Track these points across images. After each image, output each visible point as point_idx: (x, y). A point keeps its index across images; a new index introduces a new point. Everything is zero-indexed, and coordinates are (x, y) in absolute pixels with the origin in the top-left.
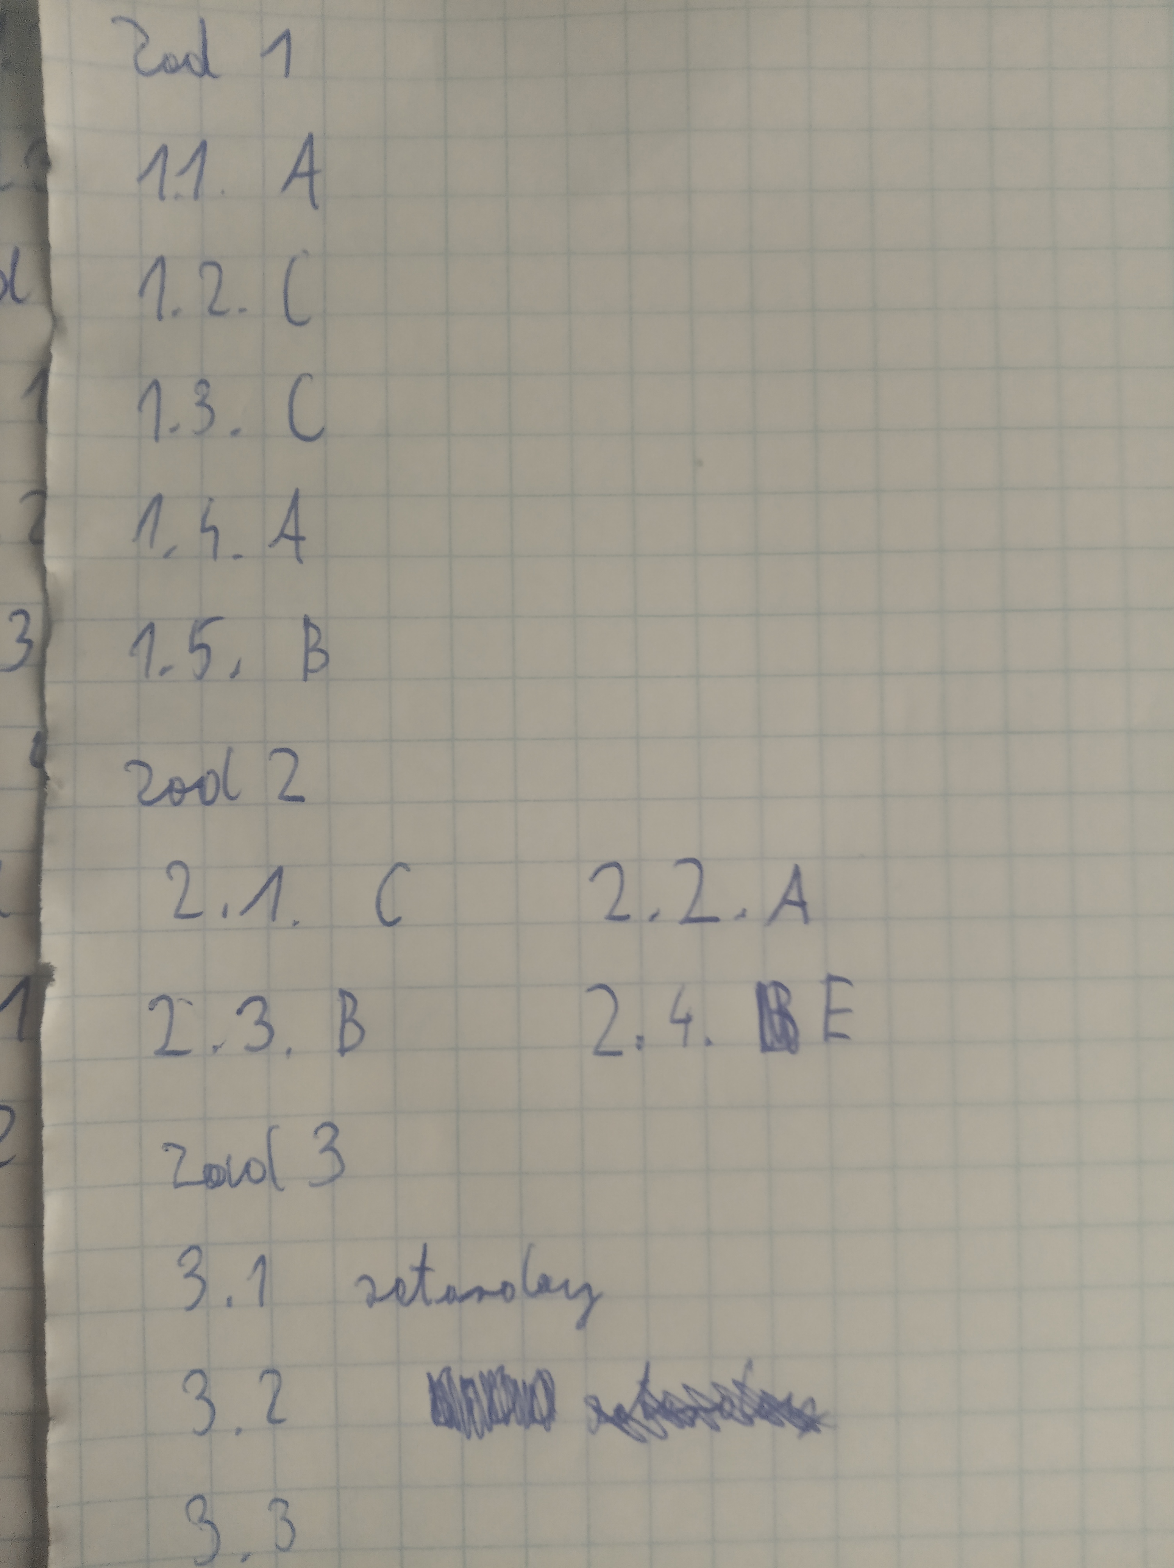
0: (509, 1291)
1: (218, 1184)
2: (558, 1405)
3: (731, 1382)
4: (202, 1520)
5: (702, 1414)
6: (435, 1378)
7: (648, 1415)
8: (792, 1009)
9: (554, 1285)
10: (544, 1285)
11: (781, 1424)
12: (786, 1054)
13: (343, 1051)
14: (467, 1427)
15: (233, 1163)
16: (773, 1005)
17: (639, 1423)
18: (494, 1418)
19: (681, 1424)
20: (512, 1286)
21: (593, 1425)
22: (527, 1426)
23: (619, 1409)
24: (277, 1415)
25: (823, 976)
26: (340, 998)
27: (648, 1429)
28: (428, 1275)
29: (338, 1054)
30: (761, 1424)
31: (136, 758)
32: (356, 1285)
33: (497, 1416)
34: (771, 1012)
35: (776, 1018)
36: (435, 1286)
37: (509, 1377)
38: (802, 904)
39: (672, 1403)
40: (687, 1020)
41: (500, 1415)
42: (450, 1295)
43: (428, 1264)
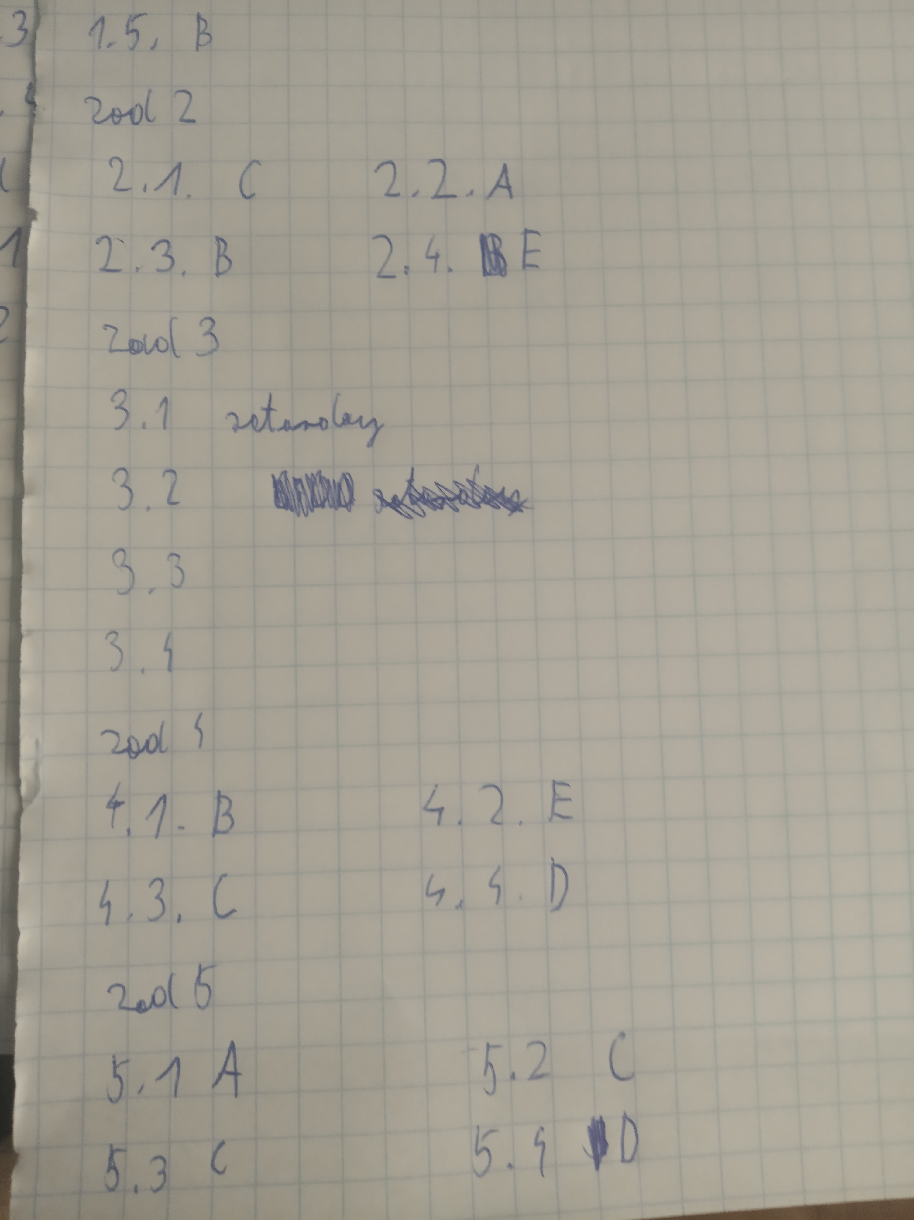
0: (324, 424)
1: (138, 352)
2: (356, 496)
3: (465, 480)
4: (123, 565)
5: (447, 501)
6: (277, 477)
7: (413, 503)
8: (503, 251)
9: (353, 420)
10: (347, 420)
11: (499, 508)
12: (499, 277)
13: (218, 274)
14: (297, 509)
15: (147, 339)
16: (491, 248)
17: (406, 506)
18: (315, 504)
19: (435, 508)
20: (326, 421)
21: (379, 508)
22: (336, 509)
23: (395, 498)
24: (174, 499)
25: (522, 230)
26: (216, 242)
27: (414, 512)
28: (272, 413)
29: (215, 276)
30: (485, 508)
31: (91, 95)
32: (226, 418)
33: (317, 502)
34: (489, 253)
35: (493, 256)
36: (277, 420)
37: (324, 478)
38: (509, 187)
39: (428, 494)
40: (436, 257)
41: (319, 503)
42: (287, 426)
43: (272, 406)
